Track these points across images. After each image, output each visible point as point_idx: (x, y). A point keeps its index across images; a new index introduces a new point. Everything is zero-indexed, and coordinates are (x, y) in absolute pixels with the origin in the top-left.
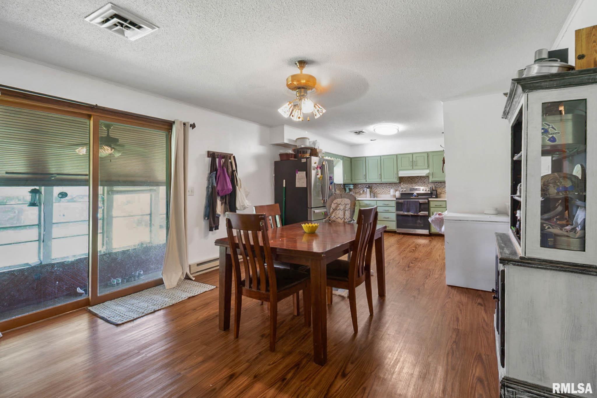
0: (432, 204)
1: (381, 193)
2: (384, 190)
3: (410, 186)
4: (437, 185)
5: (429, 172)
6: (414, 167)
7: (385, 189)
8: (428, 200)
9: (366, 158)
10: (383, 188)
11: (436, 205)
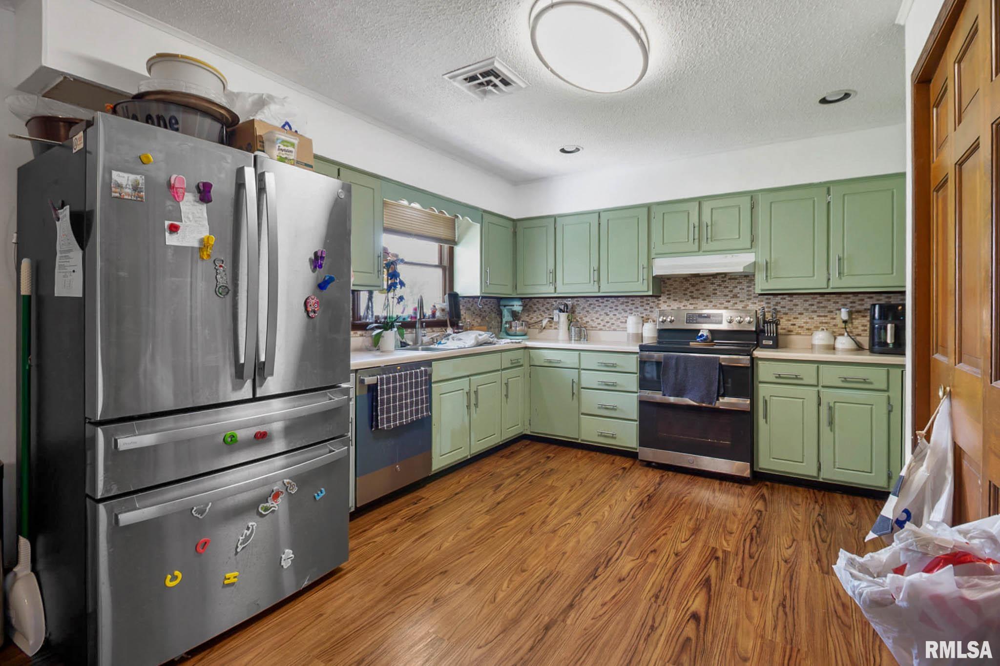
0: (764, 372)
1: (599, 327)
2: (607, 319)
3: (688, 307)
4: (777, 304)
5: (753, 260)
6: (705, 246)
7: (611, 315)
8: (751, 355)
9: (558, 219)
10: (607, 310)
11: (779, 377)
